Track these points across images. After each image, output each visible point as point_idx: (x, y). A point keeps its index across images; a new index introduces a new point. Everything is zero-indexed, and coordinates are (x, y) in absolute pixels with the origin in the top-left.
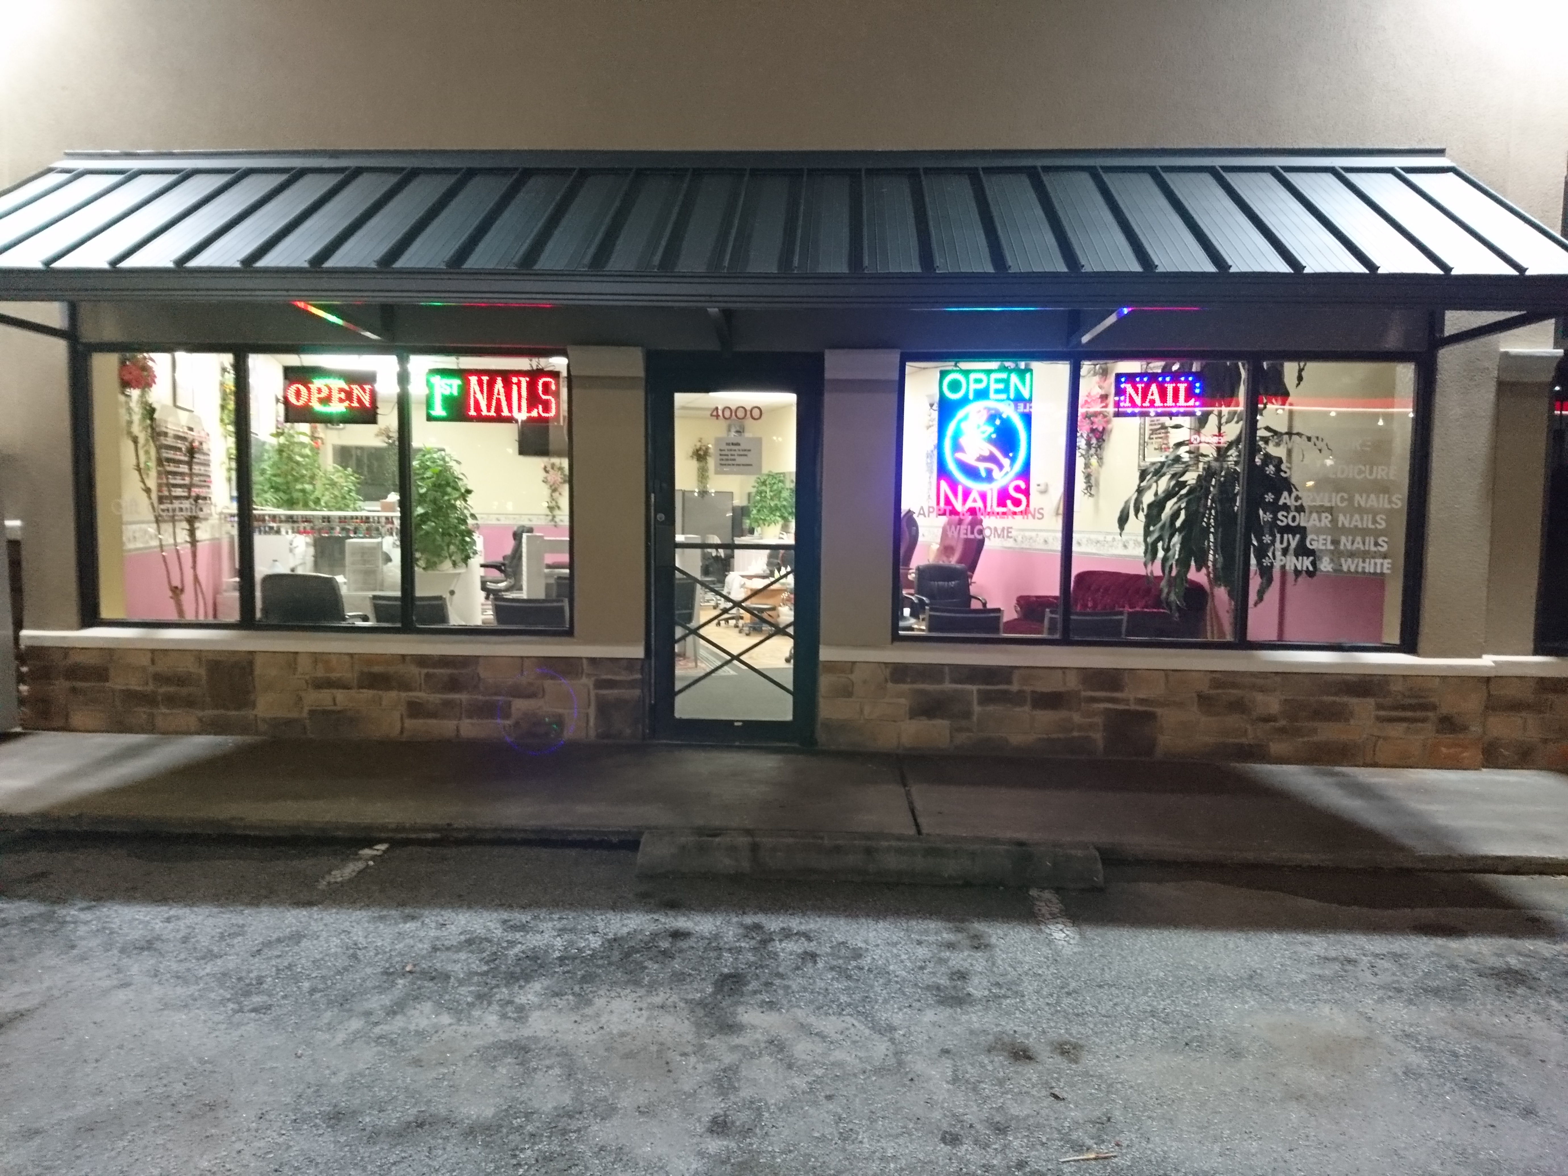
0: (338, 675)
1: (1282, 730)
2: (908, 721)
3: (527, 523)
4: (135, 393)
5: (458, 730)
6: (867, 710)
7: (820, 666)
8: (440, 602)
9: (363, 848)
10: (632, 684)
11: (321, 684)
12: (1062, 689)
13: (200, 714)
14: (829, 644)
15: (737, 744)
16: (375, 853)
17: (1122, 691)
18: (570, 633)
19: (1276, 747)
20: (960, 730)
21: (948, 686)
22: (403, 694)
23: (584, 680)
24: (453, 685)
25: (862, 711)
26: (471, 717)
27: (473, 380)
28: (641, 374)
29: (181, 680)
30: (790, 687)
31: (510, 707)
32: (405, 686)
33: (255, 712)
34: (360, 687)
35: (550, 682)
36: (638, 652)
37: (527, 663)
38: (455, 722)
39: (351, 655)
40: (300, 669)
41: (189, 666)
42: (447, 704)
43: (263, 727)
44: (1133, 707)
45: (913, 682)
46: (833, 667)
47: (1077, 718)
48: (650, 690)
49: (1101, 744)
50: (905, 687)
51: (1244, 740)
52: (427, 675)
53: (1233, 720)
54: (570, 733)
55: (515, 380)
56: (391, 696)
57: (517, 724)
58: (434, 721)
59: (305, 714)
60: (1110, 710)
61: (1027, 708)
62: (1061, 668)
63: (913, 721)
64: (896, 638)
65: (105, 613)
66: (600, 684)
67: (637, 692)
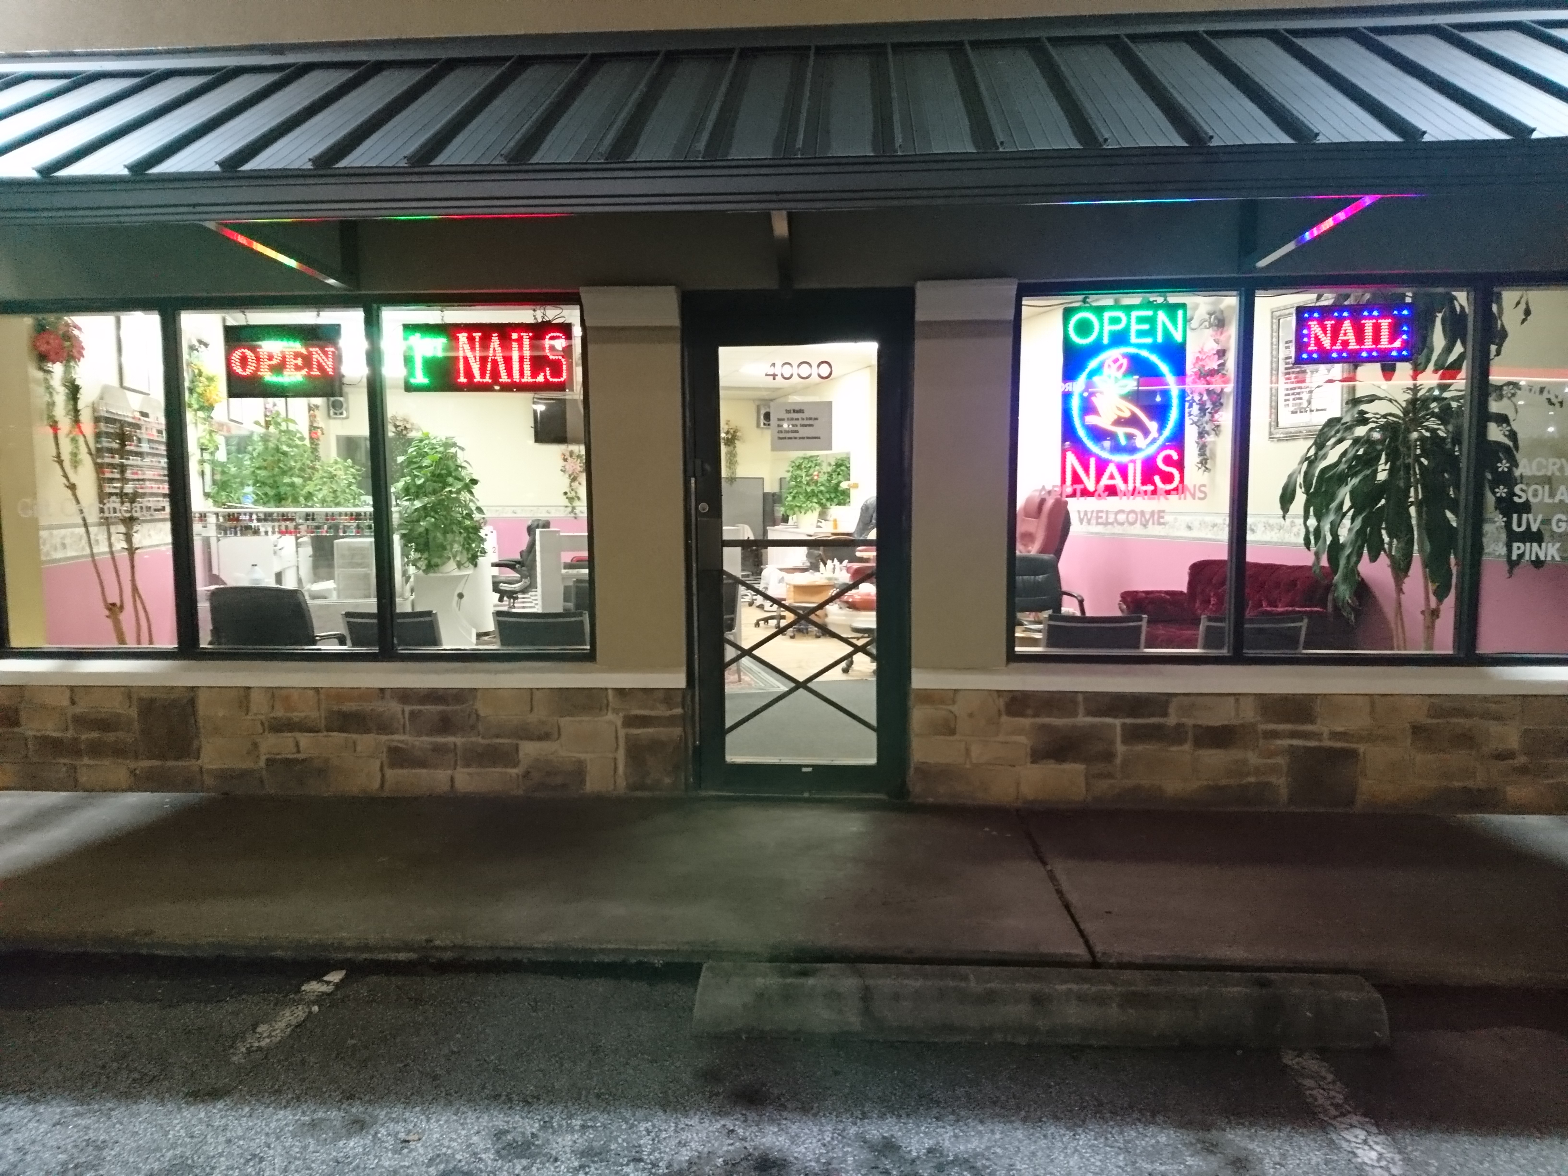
0: (303, 715)
1: (1523, 770)
2: (1029, 765)
3: (543, 515)
4: (57, 369)
5: (452, 780)
6: (975, 750)
7: (912, 697)
8: (428, 619)
9: (308, 980)
10: (671, 721)
11: (279, 727)
12: (1235, 722)
13: (132, 765)
14: (923, 667)
15: (806, 795)
16: (324, 988)
17: (1312, 722)
18: (590, 657)
19: (1515, 792)
20: (1100, 776)
21: (1083, 720)
22: (384, 738)
23: (610, 716)
24: (445, 725)
25: (968, 751)
26: (468, 765)
27: (463, 337)
28: (676, 322)
29: (105, 724)
30: (873, 721)
31: (517, 750)
32: (384, 727)
33: (200, 762)
34: (329, 729)
35: (568, 719)
36: (678, 680)
37: (538, 695)
38: (449, 772)
39: (317, 690)
40: (254, 708)
41: (116, 706)
42: (438, 749)
43: (209, 781)
44: (1327, 743)
45: (1035, 715)
46: (929, 697)
47: (1253, 758)
48: (694, 727)
49: (1284, 793)
50: (1026, 722)
51: (1470, 784)
52: (412, 713)
53: (1457, 758)
54: (594, 783)
55: (515, 336)
56: (366, 741)
57: (527, 774)
58: (424, 771)
59: (262, 763)
60: (1297, 747)
61: (1187, 747)
62: (1234, 694)
63: (1034, 766)
64: (1012, 657)
65: (16, 641)
66: (631, 721)
67: (677, 731)
